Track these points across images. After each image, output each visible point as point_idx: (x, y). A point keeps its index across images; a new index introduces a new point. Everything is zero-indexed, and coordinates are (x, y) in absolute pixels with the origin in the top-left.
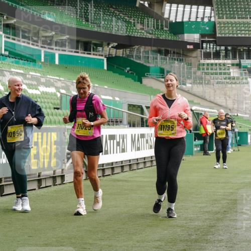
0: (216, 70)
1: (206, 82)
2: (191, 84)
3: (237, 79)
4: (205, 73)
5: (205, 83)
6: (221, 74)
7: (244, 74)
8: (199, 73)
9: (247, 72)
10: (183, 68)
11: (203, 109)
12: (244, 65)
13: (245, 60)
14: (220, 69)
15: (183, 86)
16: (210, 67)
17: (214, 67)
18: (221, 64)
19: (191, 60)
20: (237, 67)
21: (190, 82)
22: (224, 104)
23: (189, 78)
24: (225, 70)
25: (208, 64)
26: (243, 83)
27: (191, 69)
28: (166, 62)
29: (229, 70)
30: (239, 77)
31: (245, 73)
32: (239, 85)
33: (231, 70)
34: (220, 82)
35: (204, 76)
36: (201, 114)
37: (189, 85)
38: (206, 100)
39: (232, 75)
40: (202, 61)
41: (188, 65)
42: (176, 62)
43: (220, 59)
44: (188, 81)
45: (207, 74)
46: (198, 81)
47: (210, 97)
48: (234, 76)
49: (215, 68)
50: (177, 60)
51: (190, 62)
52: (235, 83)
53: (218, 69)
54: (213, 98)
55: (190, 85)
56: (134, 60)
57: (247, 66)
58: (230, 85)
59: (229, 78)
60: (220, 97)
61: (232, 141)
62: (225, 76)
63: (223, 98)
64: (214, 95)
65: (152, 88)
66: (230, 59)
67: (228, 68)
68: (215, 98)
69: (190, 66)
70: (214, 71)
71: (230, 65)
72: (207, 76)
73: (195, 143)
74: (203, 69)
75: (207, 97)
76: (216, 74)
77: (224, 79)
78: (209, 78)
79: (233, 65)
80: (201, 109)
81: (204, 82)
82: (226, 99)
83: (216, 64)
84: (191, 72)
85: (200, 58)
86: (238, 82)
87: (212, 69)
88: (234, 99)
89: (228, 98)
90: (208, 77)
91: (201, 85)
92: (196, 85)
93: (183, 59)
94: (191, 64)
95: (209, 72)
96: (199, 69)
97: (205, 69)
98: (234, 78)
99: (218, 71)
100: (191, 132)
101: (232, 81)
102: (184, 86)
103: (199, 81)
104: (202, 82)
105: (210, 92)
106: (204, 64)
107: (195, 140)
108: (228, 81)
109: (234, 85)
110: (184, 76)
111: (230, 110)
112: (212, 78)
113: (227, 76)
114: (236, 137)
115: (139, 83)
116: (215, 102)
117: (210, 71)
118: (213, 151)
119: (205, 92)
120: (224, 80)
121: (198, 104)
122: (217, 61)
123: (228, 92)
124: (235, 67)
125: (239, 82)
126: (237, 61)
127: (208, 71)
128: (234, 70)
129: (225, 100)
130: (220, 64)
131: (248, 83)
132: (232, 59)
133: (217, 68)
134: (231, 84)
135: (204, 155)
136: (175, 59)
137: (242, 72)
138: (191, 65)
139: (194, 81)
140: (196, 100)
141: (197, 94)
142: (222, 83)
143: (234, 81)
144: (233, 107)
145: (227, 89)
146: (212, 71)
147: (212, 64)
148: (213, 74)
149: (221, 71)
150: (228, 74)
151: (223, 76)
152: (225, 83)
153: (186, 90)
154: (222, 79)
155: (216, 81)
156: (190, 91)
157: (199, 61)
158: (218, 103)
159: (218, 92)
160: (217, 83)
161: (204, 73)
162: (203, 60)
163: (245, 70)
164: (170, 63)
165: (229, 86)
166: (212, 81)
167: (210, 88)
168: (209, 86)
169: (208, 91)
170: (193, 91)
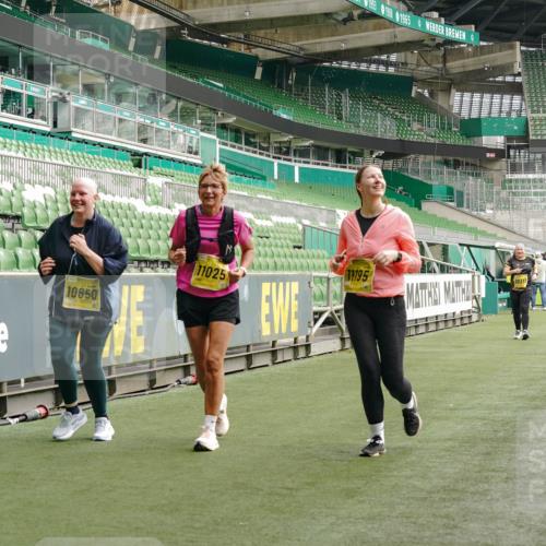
0: (530, 188)
1: (515, 207)
2: (492, 209)
4: (513, 193)
5: (513, 208)
6: (536, 194)
8: (504, 194)
10: (481, 186)
14: (535, 187)
16: (520, 184)
17: (526, 184)
18: (537, 180)
19: (492, 174)
21: (492, 206)
22: (541, 239)
23: (489, 201)
24: (542, 188)
25: (517, 181)
27: (492, 187)
28: (456, 179)
35: (511, 197)
36: (508, 253)
37: (489, 212)
38: (515, 233)
40: (509, 176)
41: (488, 182)
42: (471, 178)
43: (535, 173)
44: (488, 205)
45: (516, 195)
46: (503, 206)
47: (520, 229)
49: (528, 185)
50: (473, 175)
51: (490, 178)
53: (532, 187)
54: (525, 230)
55: (492, 212)
56: (409, 175)
62: (542, 197)
64: (527, 225)
65: (435, 216)
68: (527, 230)
69: (490, 184)
70: (526, 191)
72: (516, 197)
73: (499, 296)
74: (511, 188)
75: (516, 229)
76: (529, 194)
77: (542, 202)
78: (519, 200)
81: (511, 206)
83: (529, 181)
84: (493, 192)
85: (506, 171)
87: (523, 188)
90: (517, 199)
91: (507, 212)
92: (499, 212)
93: (480, 174)
94: (492, 180)
95: (518, 192)
97: (513, 187)
99: (532, 190)
100: (493, 280)
102: (482, 213)
103: (505, 205)
104: (509, 207)
105: (520, 221)
106: (511, 181)
107: (499, 292)
110: (483, 198)
112: (523, 200)
115: (417, 209)
116: (529, 236)
117: (520, 190)
119: (513, 221)
120: (540, 204)
121: (503, 239)
122: (531, 176)
130: (534, 180)
133: (530, 186)
136: (469, 174)
138: (492, 182)
139: (497, 205)
140: (501, 233)
141: (501, 224)
146: (523, 190)
147: (523, 181)
148: (524, 195)
149: (536, 190)
151: (539, 197)
153: (486, 218)
154: (537, 202)
156: (491, 221)
157: (504, 176)
158: (533, 237)
159: (531, 221)
161: (511, 194)
164: (461, 179)
166: (523, 205)
167: (520, 215)
168: (519, 212)
169: (518, 220)
170: (496, 220)
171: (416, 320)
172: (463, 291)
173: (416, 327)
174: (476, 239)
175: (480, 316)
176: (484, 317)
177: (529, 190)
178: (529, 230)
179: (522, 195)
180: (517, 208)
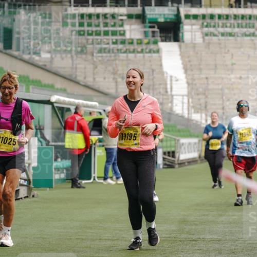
0: (98, 26)
1: (79, 49)
2: (49, 52)
3: (138, 43)
4: (77, 31)
5: (76, 51)
6: (106, 33)
7: (150, 34)
8: (65, 33)
9: (156, 29)
10: (36, 23)
11: (72, 100)
12: (151, 16)
13: (153, 7)
14: (106, 25)
15: (34, 56)
16: (86, 21)
17: (94, 21)
18: (108, 16)
19: (50, 7)
20: (138, 21)
21: (49, 49)
22: (112, 91)
23: (46, 42)
24: (114, 26)
25: (82, 16)
26: (150, 52)
27: (49, 24)
28: (4, 12)
29: (122, 26)
30: (140, 40)
31: (153, 32)
32: (141, 55)
33: (127, 27)
34: (105, 49)
35: (74, 37)
36: (69, 110)
37: (45, 56)
38: (78, 83)
39: (128, 36)
40: (72, 10)
41: (45, 17)
43: (105, 6)
45: (80, 35)
46: (63, 48)
47: (85, 78)
48: (133, 37)
49: (96, 22)
50: (25, 9)
51: (48, 12)
52: (134, 52)
53: (102, 25)
54: (91, 80)
55: (48, 56)
57: (157, 19)
58: (125, 55)
59: (123, 42)
60: (105, 78)
62: (115, 38)
63: (111, 80)
64: (94, 74)
66: (124, 6)
67: (120, 23)
68: (94, 79)
69: (48, 20)
70: (94, 29)
71: (125, 18)
72: (81, 37)
73: (55, 164)
74: (74, 25)
75: (80, 78)
76: (98, 34)
77: (114, 43)
78: (84, 41)
79: (130, 16)
80: (67, 99)
81: (74, 49)
82: (116, 82)
83: (98, 16)
84: (50, 30)
85: (68, 4)
86: (139, 50)
87: (89, 25)
89: (120, 80)
90: (82, 40)
91: (69, 56)
92: (58, 55)
94: (50, 14)
95: (84, 31)
96: (65, 24)
97: (77, 24)
98: (131, 43)
99: (102, 28)
100: (48, 144)
101: (128, 47)
102: (36, 58)
104: (71, 50)
105: (85, 68)
106: (74, 16)
107: (56, 160)
108: (120, 46)
109: (131, 56)
110: (37, 37)
112: (90, 41)
113: (119, 38)
116: (96, 87)
117: (86, 28)
118: (90, 179)
119: (76, 68)
120: (112, 46)
121: (63, 91)
122: (100, 10)
123: (120, 68)
124: (134, 20)
125: (142, 50)
126: (137, 10)
127: (82, 28)
128: (134, 27)
129: (113, 85)
130: (105, 16)
131: (158, 51)
132: (129, 6)
133: (99, 23)
134: (125, 52)
135: (72, 187)
136: (20, 6)
137: (147, 29)
138: (50, 18)
139: (56, 47)
140: (59, 83)
141: (62, 72)
142: (109, 52)
143: (132, 48)
145: (117, 61)
146: (90, 29)
147: (90, 16)
148: (91, 34)
149: (106, 29)
150: (121, 35)
151: (110, 37)
152: (115, 51)
153: (41, 64)
154: (108, 44)
155: (99, 46)
156: (48, 67)
157: (66, 10)
158: (101, 89)
159: (101, 67)
160: (100, 51)
161: (74, 33)
162: (73, 8)
163: (153, 27)
164: (10, 13)
165: (123, 56)
166: (89, 47)
167: (85, 60)
168: (84, 56)
169: (83, 66)
170: (54, 66)
174: (28, 90)
175: (30, 190)
176: (35, 192)
177: (98, 29)
178: (97, 80)
179: (89, 34)
180: (82, 51)
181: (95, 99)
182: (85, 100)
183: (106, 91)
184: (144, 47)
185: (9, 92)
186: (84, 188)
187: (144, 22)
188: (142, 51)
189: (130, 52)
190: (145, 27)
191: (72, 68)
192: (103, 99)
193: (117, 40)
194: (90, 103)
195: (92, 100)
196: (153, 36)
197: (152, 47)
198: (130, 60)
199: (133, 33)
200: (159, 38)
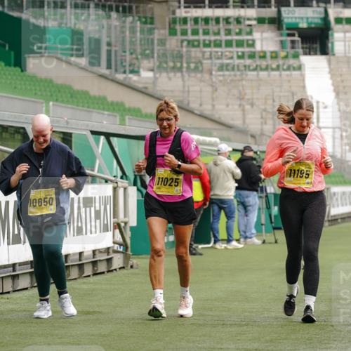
0: (218, 33)
1: (192, 66)
2: (152, 70)
3: (272, 57)
4: (189, 42)
5: (188, 68)
6: (229, 44)
7: (289, 45)
8: (173, 43)
9: (296, 38)
10: (133, 31)
12: (290, 21)
13: (292, 8)
14: (228, 32)
15: (131, 76)
16: (201, 27)
17: (212, 27)
18: (231, 20)
19: (152, 9)
20: (273, 27)
21: (151, 65)
22: (238, 123)
23: (147, 57)
24: (239, 33)
25: (196, 20)
26: (288, 69)
27: (151, 31)
29: (250, 33)
30: (275, 52)
31: (293, 42)
32: (276, 73)
33: (256, 35)
34: (228, 65)
35: (185, 49)
37: (146, 75)
38: (191, 112)
39: (258, 47)
40: (182, 13)
41: (145, 23)
42: (114, 14)
43: (227, 7)
44: (146, 63)
45: (194, 46)
46: (171, 64)
47: (201, 105)
48: (265, 49)
49: (215, 28)
50: (117, 11)
51: (149, 15)
52: (266, 69)
53: (222, 32)
54: (210, 107)
55: (150, 74)
56: (6, 11)
57: (297, 24)
58: (255, 73)
59: (252, 56)
60: (228, 105)
61: (259, 217)
62: (240, 50)
63: (236, 107)
64: (213, 99)
65: (51, 81)
66: (252, 6)
67: (248, 29)
68: (213, 106)
69: (149, 26)
70: (213, 38)
71: (254, 23)
72: (194, 49)
74: (184, 33)
75: (194, 106)
76: (218, 44)
77: (239, 57)
78: (199, 55)
79: (261, 21)
81: (185, 65)
82: (243, 110)
83: (217, 20)
84: (153, 40)
85: (177, 4)
86: (274, 66)
87: (206, 33)
88: (265, 110)
89: (248, 107)
90: (195, 52)
91: (179, 75)
92: (164, 75)
93: (130, 8)
94: (152, 18)
95: (198, 41)
96: (173, 32)
97: (189, 32)
98: (263, 57)
99: (223, 37)
101: (259, 62)
102: (134, 78)
103: (173, 63)
104: (181, 67)
105: (201, 91)
106: (185, 21)
108: (248, 62)
109: (263, 74)
110: (135, 50)
111: (253, 136)
112: (207, 55)
113: (246, 50)
114: (268, 207)
115: (18, 69)
116: (216, 117)
117: (201, 37)
118: (209, 242)
119: (189, 91)
120: (237, 61)
122: (220, 12)
123: (248, 91)
124: (266, 26)
125: (278, 66)
126: (271, 12)
127: (196, 38)
128: (265, 35)
129: (239, 114)
130: (227, 20)
131: (300, 68)
132: (259, 7)
133: (219, 30)
134: (255, 69)
136: (111, 8)
137: (284, 38)
138: (152, 23)
139: (160, 63)
142: (233, 69)
143: (263, 63)
144: (262, 129)
145: (244, 82)
146: (207, 38)
147: (207, 20)
148: (208, 46)
149: (229, 38)
150: (249, 46)
151: (234, 49)
153: (140, 86)
154: (232, 58)
155: (219, 61)
156: (150, 91)
157: (174, 13)
158: (223, 119)
159: (222, 90)
160: (221, 68)
161: (185, 43)
162: (183, 10)
163: (293, 35)
165: (252, 74)
166: (206, 63)
167: (201, 81)
168: (199, 75)
169: (197, 88)
170: (158, 88)
171: (14, 266)
172: (98, 214)
173: (15, 277)
174: (123, 123)
175: (126, 258)
176: (134, 261)
177: (218, 38)
178: (217, 107)
179: (206, 45)
180: (196, 69)
181: (215, 133)
182: (201, 135)
183: (231, 122)
184: (281, 62)
185: (168, 125)
186: (201, 254)
187: (280, 28)
188: (278, 68)
189: (261, 69)
190: (281, 35)
191: (183, 92)
192: (226, 133)
193: (243, 53)
194: (208, 139)
195: (210, 135)
196: (293, 48)
197: (292, 62)
198: (261, 80)
199: (264, 43)
200: (301, 51)
